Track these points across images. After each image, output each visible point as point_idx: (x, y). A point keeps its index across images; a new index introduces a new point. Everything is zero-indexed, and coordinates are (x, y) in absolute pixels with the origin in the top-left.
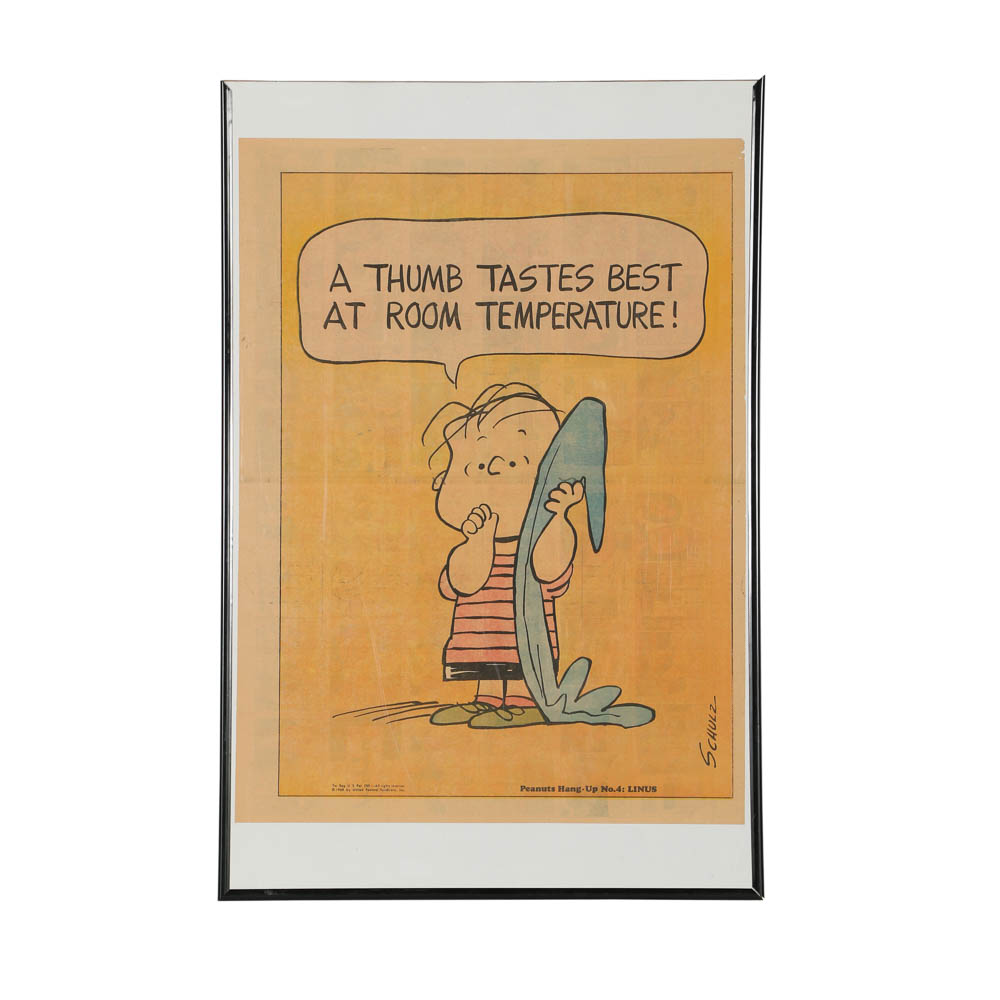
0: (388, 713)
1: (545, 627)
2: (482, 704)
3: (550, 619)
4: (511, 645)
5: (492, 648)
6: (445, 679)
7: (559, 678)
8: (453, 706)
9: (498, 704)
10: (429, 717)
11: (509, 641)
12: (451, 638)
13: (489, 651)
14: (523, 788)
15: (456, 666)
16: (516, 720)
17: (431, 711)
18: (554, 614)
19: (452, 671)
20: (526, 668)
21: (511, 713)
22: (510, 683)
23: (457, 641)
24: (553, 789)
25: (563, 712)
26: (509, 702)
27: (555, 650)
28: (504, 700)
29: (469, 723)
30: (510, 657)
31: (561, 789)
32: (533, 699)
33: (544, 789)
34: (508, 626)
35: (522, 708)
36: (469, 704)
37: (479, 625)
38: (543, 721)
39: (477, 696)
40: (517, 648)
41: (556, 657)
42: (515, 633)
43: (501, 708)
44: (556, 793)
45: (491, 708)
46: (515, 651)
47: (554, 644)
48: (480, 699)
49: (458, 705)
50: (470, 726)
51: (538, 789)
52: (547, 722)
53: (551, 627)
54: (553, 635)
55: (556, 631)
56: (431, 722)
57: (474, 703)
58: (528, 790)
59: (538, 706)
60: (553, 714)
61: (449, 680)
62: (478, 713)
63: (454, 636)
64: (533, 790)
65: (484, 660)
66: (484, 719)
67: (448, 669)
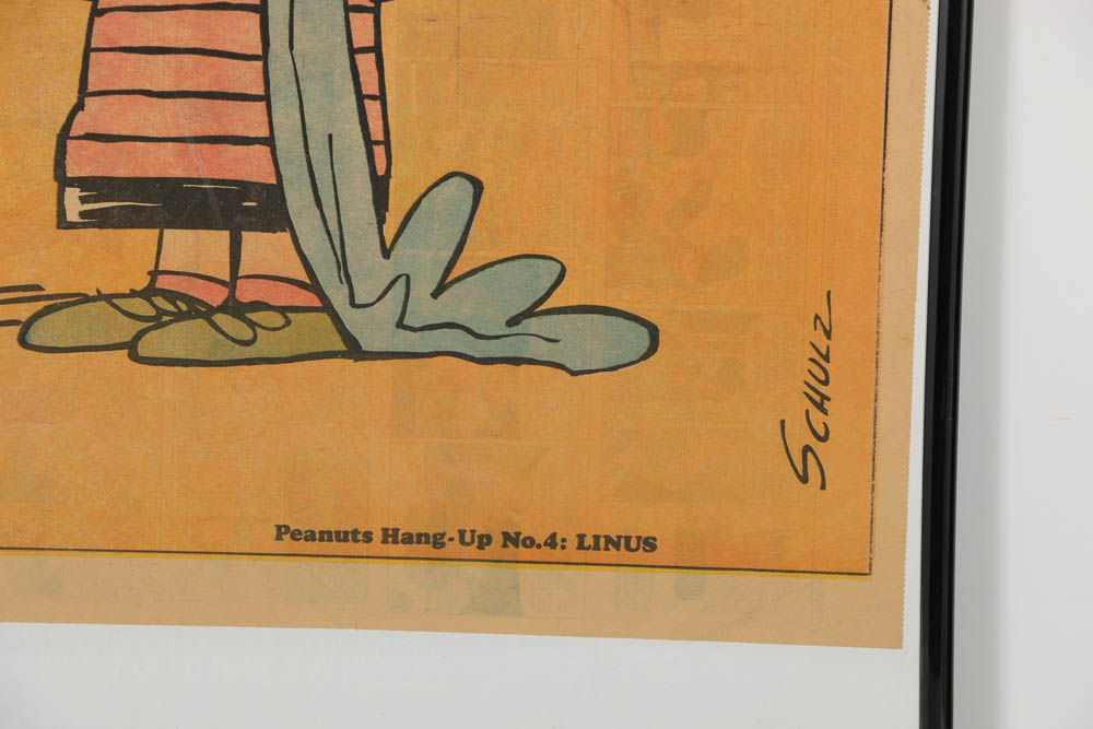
1: (350, 85)
2: (170, 296)
3: (366, 62)
4: (253, 134)
5: (198, 140)
6: (63, 223)
7: (390, 231)
8: (85, 299)
9: (216, 296)
10: (16, 330)
11: (249, 120)
12: (79, 106)
13: (192, 147)
14: (281, 531)
15: (94, 186)
16: (266, 345)
17: (24, 312)
18: (377, 49)
19: (83, 200)
20: (297, 199)
21: (252, 325)
22: (250, 239)
23: (97, 115)
24: (368, 537)
25: (400, 325)
26: (247, 292)
27: (379, 151)
28: (232, 285)
29: (131, 347)
30: (252, 166)
31: (390, 535)
32: (314, 286)
33: (342, 537)
34: (246, 77)
35: (283, 310)
36: (133, 294)
37: (161, 71)
38: (341, 347)
39: (155, 273)
40: (269, 141)
41: (381, 171)
42: (266, 98)
43: (223, 309)
44: (376, 546)
45: (196, 310)
46: (264, 150)
47: (377, 133)
48: (164, 282)
49: (100, 297)
50: (135, 357)
51: (326, 536)
52: (354, 350)
53: (370, 86)
54: (373, 108)
55: (382, 97)
56: (23, 341)
57: (148, 293)
58: (295, 537)
59: (327, 307)
60: (373, 329)
61: (73, 226)
62: (158, 321)
63: (88, 101)
64: (310, 536)
65: (178, 173)
66: (175, 339)
67: (73, 195)
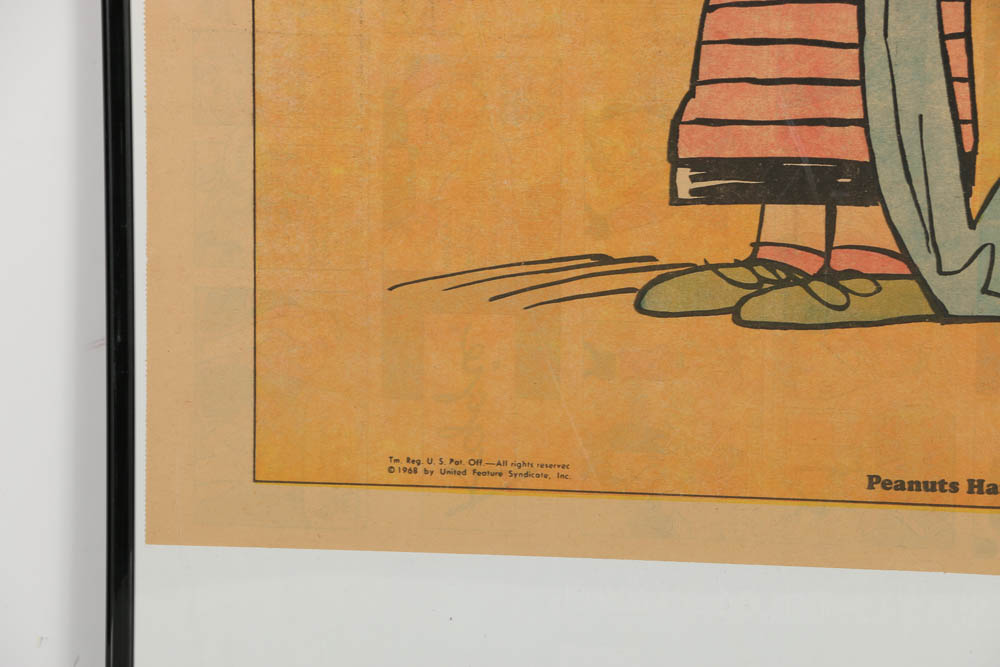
0: (526, 281)
1: (941, 69)
2: (771, 265)
3: (956, 48)
4: (849, 116)
5: (798, 122)
6: (675, 200)
7: (975, 205)
8: (694, 268)
9: (812, 265)
10: (633, 296)
11: (845, 102)
12: (691, 94)
13: (792, 129)
14: (873, 480)
15: (704, 167)
16: (858, 309)
17: (639, 280)
18: (967, 35)
19: (693, 179)
20: (889, 175)
21: (846, 291)
22: (843, 211)
23: (708, 102)
24: (954, 487)
25: (985, 290)
26: (841, 261)
27: (967, 129)
28: (827, 255)
29: (735, 312)
30: (847, 145)
31: (976, 486)
32: (904, 255)
33: (930, 487)
34: (843, 64)
35: (874, 278)
36: (737, 264)
37: (765, 63)
38: (929, 311)
39: (757, 245)
40: (864, 123)
41: (968, 148)
42: (861, 83)
43: (818, 276)
44: (962, 496)
45: (794, 277)
46: (860, 130)
47: (965, 112)
48: (765, 253)
49: (707, 266)
50: (738, 321)
51: (915, 486)
52: (941, 314)
53: (959, 69)
54: (961, 90)
55: (970, 79)
56: (639, 307)
57: (750, 263)
58: (886, 487)
59: (916, 274)
60: (959, 294)
61: (684, 202)
62: (759, 289)
63: (700, 90)
64: (900, 486)
65: (779, 153)
66: (774, 305)
67: (684, 174)
